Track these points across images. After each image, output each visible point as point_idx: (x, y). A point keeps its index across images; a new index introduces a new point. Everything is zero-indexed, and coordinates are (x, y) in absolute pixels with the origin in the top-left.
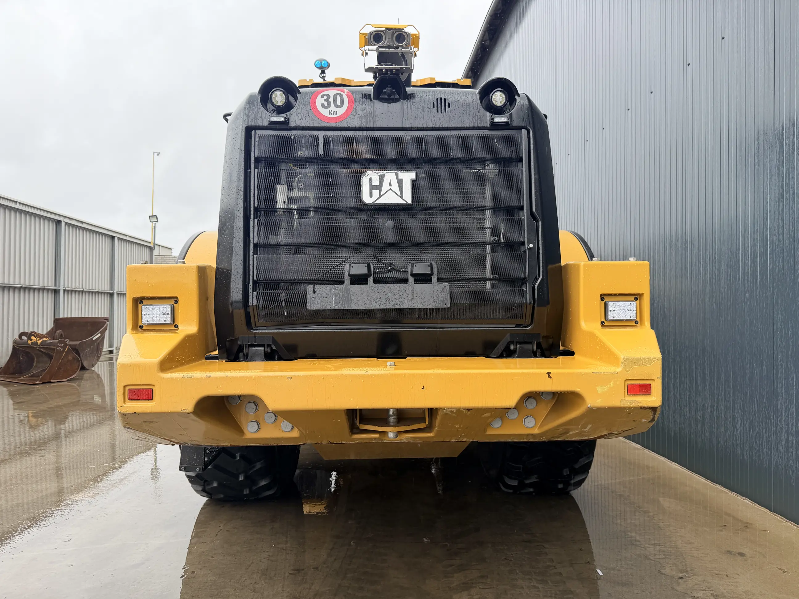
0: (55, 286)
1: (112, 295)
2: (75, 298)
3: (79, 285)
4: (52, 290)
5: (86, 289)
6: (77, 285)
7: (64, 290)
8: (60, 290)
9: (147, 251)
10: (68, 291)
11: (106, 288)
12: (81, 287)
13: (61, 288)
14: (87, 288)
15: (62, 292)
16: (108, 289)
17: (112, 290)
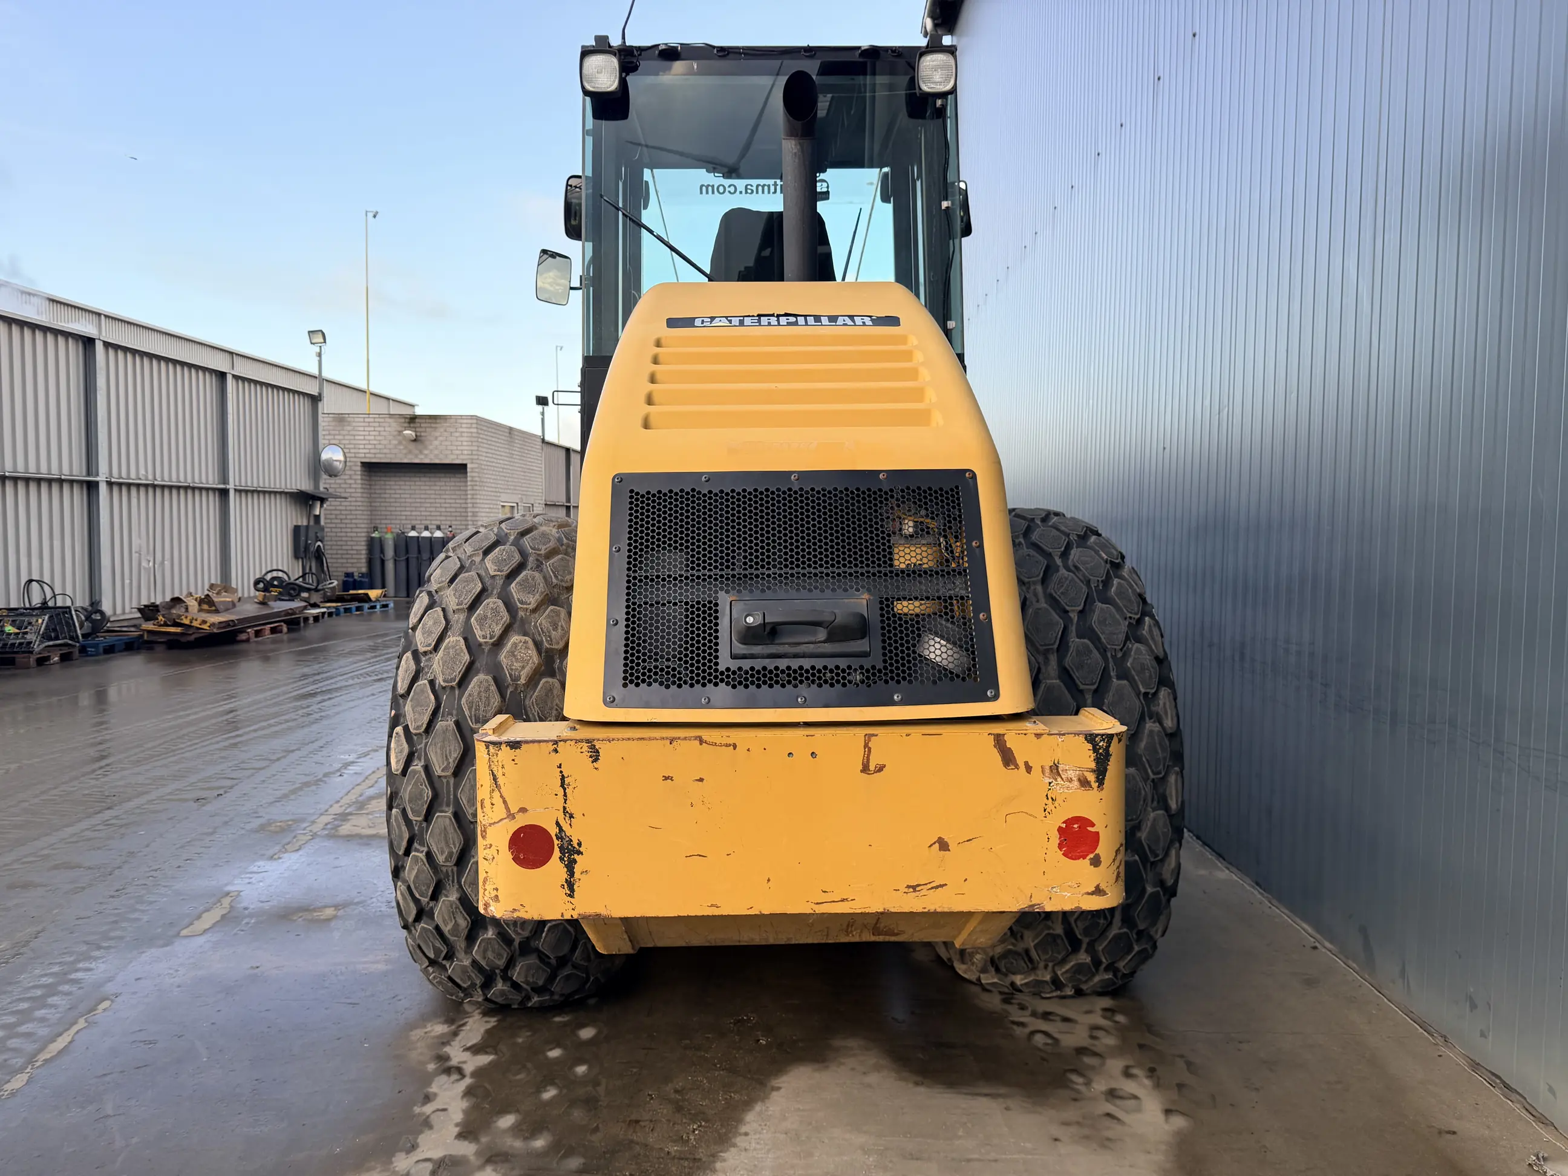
0: (89, 474)
1: (224, 493)
2: (139, 501)
3: (147, 472)
4: (81, 482)
5: (163, 480)
6: (142, 472)
7: (110, 484)
8: (97, 483)
9: (304, 405)
10: (120, 485)
11: (211, 479)
12: (150, 477)
13: (102, 478)
14: (166, 478)
15: (103, 489)
16: (216, 482)
17: (224, 484)
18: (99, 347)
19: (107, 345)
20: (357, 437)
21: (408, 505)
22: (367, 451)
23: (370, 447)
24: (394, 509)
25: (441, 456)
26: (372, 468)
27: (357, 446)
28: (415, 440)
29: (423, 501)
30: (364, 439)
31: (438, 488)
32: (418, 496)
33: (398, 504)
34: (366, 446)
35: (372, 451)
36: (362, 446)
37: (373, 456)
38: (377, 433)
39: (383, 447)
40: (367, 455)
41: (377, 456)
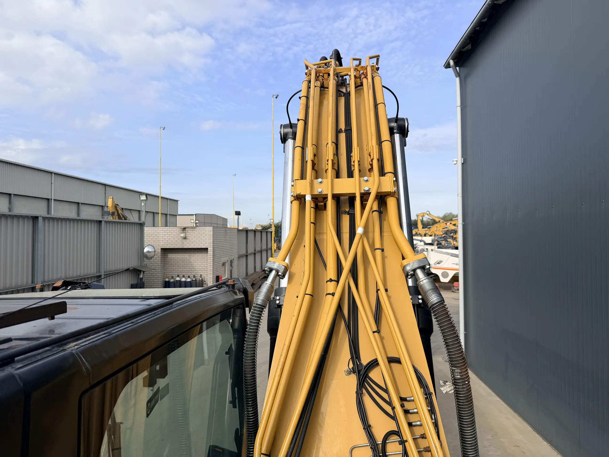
3: (62, 275)
11: (93, 272)
12: (64, 277)
18: (40, 220)
19: (44, 218)
20: (159, 237)
21: (181, 266)
22: (164, 243)
23: (165, 241)
24: (175, 268)
25: (197, 245)
26: (165, 251)
27: (159, 241)
28: (185, 238)
29: (188, 264)
30: (163, 238)
31: (195, 258)
32: (186, 262)
33: (177, 266)
34: (164, 241)
35: (166, 243)
36: (162, 241)
37: (166, 245)
38: (169, 235)
39: (171, 241)
40: (164, 245)
41: (168, 245)
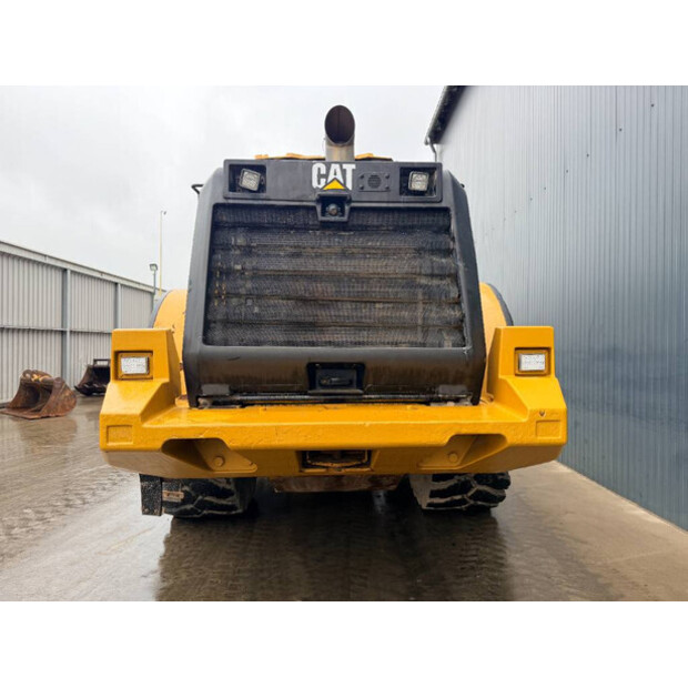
0: (62, 326)
3: (85, 326)
4: (59, 331)
5: (91, 330)
7: (71, 332)
8: (66, 331)
9: (148, 297)
10: (75, 332)
12: (87, 329)
13: (68, 330)
15: (68, 334)
18: (69, 272)
19: (72, 272)
